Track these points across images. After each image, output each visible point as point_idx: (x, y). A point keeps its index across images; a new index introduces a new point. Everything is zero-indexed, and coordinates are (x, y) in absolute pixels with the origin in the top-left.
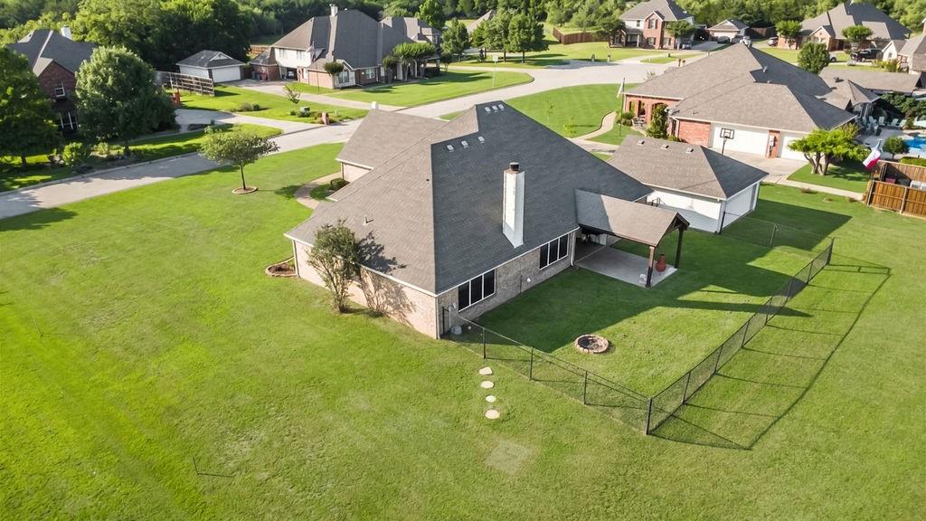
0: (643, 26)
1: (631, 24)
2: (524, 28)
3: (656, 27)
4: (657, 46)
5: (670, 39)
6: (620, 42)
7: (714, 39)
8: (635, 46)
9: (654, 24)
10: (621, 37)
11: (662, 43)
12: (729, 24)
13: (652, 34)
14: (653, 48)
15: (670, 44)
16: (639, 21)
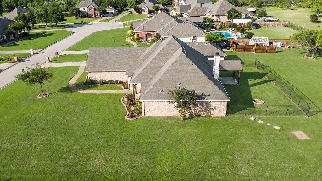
0: (86, 10)
1: (82, 9)
2: (56, 13)
3: (92, 10)
4: (94, 16)
5: (98, 14)
6: (79, 16)
7: (108, 13)
8: (85, 17)
9: (91, 9)
10: (79, 15)
11: (95, 15)
12: (111, 7)
13: (91, 12)
14: (92, 17)
15: (98, 15)
16: (84, 8)
